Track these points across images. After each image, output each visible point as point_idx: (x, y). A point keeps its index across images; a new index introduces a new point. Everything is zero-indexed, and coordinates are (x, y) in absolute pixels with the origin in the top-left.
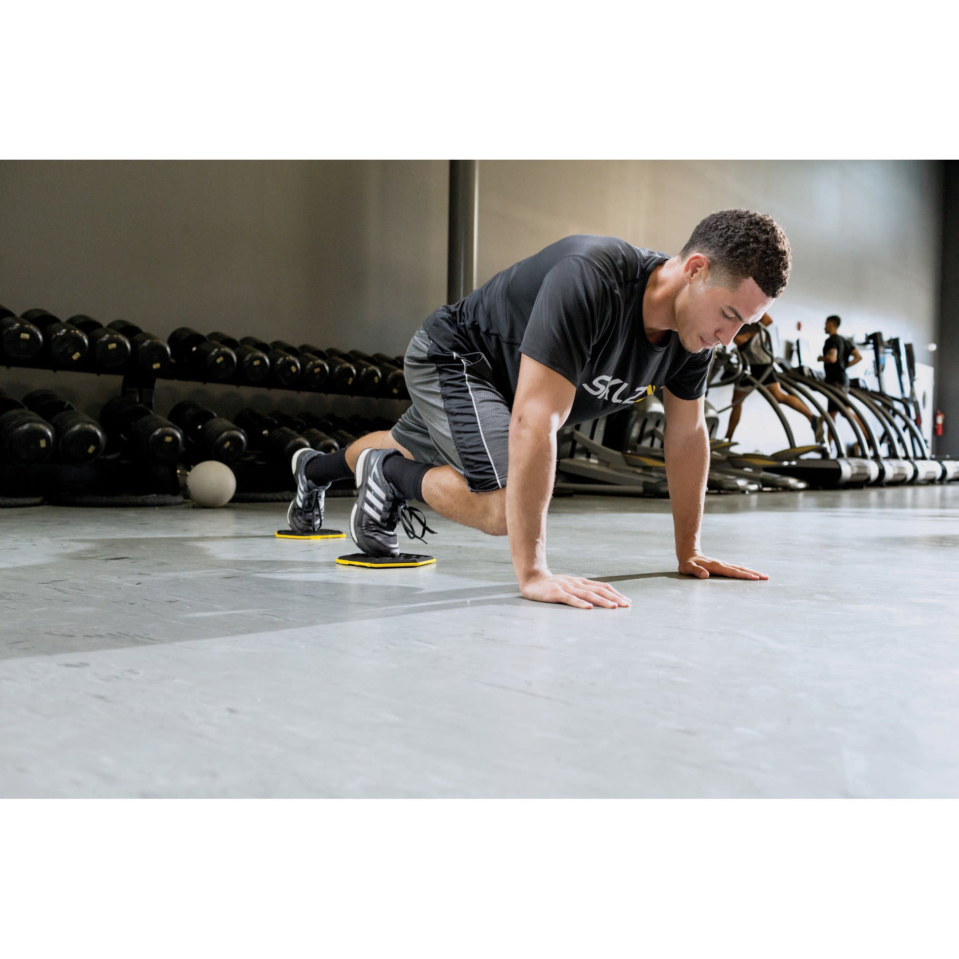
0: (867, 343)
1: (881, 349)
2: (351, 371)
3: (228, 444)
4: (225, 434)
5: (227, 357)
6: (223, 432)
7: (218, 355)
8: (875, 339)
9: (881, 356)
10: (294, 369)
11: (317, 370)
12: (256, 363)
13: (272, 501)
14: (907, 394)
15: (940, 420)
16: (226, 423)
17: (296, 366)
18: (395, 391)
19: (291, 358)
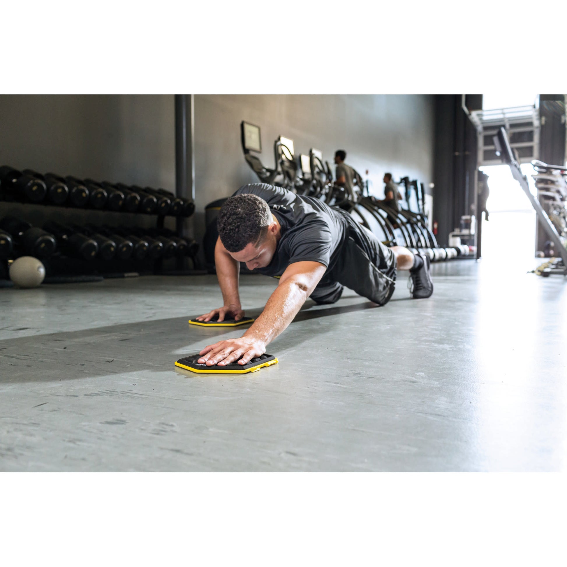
0: (401, 182)
1: (408, 186)
2: (120, 196)
3: (43, 245)
4: (40, 239)
5: (40, 186)
6: (38, 238)
7: (34, 185)
8: (405, 181)
9: (409, 190)
10: (84, 195)
11: (99, 196)
12: (59, 190)
13: (76, 282)
14: (421, 211)
15: (436, 226)
16: (40, 231)
17: (86, 193)
18: (149, 210)
19: (82, 187)
